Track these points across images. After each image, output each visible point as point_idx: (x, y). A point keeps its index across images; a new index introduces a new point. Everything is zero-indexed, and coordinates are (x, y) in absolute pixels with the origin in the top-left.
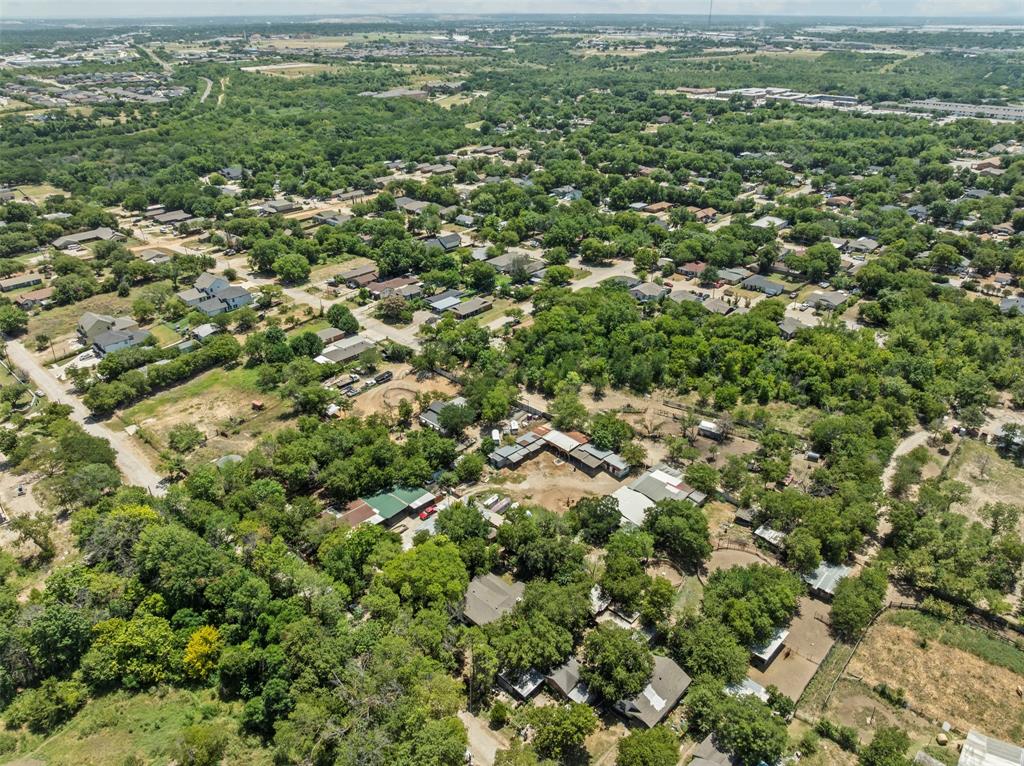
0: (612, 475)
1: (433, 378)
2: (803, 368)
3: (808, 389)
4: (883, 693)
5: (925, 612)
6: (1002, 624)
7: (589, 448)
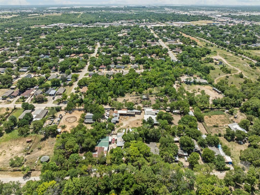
0: (138, 114)
1: (73, 112)
2: (150, 80)
3: (153, 84)
4: (215, 126)
5: (205, 112)
6: (214, 109)
7: (129, 111)
